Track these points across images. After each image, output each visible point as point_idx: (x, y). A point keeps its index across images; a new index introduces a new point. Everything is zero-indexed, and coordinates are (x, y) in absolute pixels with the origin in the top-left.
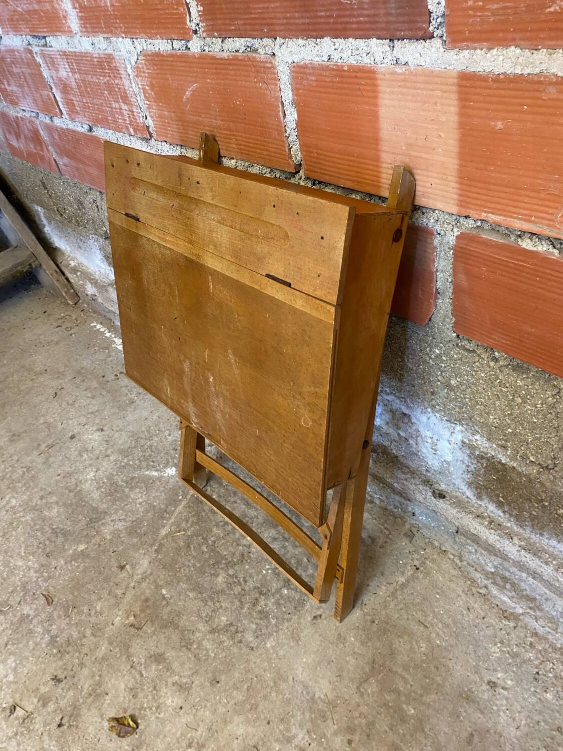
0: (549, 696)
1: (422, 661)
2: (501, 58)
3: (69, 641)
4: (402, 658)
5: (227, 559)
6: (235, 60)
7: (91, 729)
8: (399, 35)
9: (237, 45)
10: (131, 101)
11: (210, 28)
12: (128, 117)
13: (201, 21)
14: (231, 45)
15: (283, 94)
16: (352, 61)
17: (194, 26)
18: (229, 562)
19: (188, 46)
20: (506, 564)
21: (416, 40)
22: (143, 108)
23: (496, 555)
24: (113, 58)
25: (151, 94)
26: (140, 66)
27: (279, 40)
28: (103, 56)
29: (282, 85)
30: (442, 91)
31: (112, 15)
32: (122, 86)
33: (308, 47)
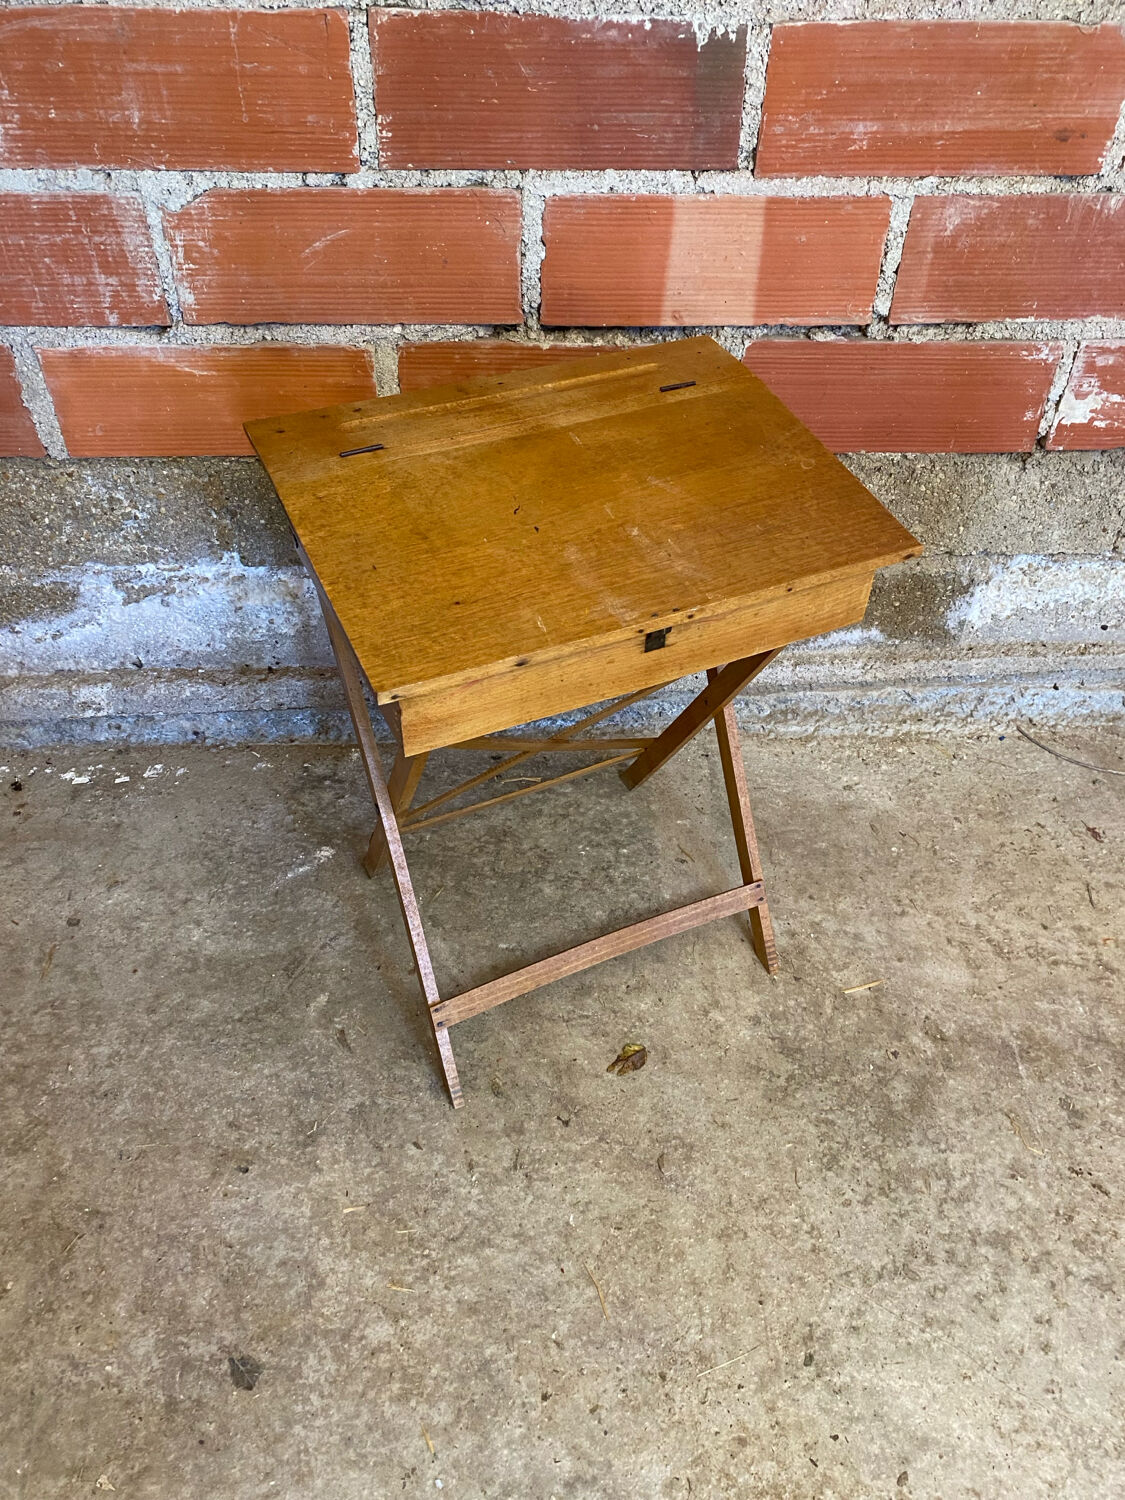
0: (884, 767)
1: (790, 811)
2: (810, 184)
4: (774, 821)
5: (530, 872)
6: (446, 196)
7: (601, 1094)
8: (704, 167)
9: (453, 178)
10: (134, 269)
11: (400, 158)
12: (110, 296)
13: (382, 150)
14: (439, 179)
15: (526, 232)
16: (643, 192)
17: (365, 156)
18: (536, 872)
19: (344, 181)
20: (782, 695)
21: (723, 171)
22: (170, 277)
23: (770, 693)
24: (105, 202)
25: (211, 253)
26: (193, 212)
27: (532, 172)
28: (70, 200)
29: (527, 222)
30: (748, 214)
31: (138, 136)
32: (117, 245)
33: (580, 179)
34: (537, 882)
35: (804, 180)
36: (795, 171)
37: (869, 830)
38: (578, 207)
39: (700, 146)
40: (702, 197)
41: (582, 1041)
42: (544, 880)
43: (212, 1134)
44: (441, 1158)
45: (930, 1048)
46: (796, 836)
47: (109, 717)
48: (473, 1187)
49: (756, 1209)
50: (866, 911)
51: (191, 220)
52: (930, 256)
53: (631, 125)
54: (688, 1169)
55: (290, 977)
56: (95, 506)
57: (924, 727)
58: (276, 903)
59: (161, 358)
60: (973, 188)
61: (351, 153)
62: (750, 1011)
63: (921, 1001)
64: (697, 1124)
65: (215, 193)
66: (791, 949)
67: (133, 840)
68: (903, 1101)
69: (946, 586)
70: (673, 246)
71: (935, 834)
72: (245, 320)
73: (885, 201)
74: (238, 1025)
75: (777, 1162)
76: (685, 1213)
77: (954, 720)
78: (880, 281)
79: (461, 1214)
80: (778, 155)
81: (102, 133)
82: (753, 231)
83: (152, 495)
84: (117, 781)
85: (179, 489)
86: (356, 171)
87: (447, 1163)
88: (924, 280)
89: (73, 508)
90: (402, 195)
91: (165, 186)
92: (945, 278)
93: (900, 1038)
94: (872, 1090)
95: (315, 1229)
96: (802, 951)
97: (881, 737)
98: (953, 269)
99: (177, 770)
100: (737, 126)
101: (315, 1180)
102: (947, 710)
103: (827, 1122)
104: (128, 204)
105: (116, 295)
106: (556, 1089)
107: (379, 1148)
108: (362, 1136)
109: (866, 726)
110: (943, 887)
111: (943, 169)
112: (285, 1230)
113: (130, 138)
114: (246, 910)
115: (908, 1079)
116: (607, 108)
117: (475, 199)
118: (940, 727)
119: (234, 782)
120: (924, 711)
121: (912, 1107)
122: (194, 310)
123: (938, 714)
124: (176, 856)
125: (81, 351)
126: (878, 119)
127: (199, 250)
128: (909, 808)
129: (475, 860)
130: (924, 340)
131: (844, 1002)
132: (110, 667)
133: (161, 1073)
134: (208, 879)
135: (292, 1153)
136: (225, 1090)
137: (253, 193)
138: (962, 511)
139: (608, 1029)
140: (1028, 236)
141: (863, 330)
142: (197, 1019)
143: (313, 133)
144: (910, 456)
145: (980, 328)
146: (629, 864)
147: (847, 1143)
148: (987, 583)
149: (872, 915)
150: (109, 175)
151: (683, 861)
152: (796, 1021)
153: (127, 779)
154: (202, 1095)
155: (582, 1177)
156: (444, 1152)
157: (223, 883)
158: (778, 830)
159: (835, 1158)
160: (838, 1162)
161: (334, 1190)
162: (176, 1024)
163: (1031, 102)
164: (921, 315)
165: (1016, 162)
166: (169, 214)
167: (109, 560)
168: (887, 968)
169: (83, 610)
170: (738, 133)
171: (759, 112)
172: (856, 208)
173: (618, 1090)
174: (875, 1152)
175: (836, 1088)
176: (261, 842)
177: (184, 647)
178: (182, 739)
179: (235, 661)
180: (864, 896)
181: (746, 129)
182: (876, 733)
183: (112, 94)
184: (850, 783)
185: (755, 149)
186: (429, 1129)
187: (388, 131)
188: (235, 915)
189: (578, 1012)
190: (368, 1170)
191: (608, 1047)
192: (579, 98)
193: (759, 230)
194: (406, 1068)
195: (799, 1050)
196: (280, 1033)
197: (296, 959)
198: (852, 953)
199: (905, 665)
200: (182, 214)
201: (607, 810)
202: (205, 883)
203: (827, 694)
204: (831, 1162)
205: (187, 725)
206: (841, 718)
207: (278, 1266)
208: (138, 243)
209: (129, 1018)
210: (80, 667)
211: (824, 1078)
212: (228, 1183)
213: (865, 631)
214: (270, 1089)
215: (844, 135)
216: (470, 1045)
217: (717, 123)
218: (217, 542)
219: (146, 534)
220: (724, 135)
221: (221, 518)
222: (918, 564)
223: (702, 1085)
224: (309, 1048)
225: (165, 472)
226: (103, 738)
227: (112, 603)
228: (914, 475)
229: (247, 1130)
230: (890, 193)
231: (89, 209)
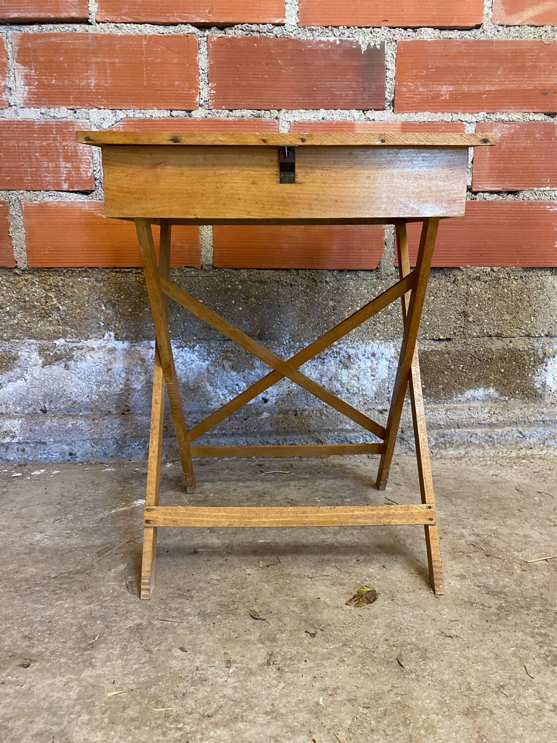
0: (515, 468)
1: (459, 484)
2: (422, 116)
3: (223, 605)
6: (241, 122)
8: (369, 108)
9: (245, 113)
10: (81, 159)
11: (219, 103)
12: (66, 174)
13: (211, 99)
14: (238, 113)
16: (339, 119)
17: (202, 102)
19: (191, 114)
20: (441, 431)
21: (377, 110)
22: (97, 163)
23: (433, 429)
24: (72, 125)
26: (114, 129)
27: (284, 110)
28: (54, 123)
31: (93, 92)
32: (74, 146)
33: (308, 114)
35: (419, 113)
36: (415, 110)
37: (516, 491)
38: (307, 127)
39: (366, 98)
40: (369, 122)
41: (324, 588)
43: (7, 643)
44: (202, 657)
47: (19, 443)
48: (229, 677)
49: (496, 693)
50: (528, 525)
52: (488, 153)
53: (332, 88)
54: (425, 665)
55: (99, 557)
56: (37, 301)
57: (535, 452)
58: (100, 523)
59: (87, 208)
60: (504, 117)
61: (195, 101)
62: (456, 572)
64: (427, 635)
65: (127, 120)
66: (478, 541)
67: (13, 498)
73: (461, 124)
74: (53, 580)
75: (505, 660)
76: (429, 696)
77: (552, 449)
79: (217, 697)
80: (405, 102)
81: (76, 91)
83: (70, 294)
84: (14, 475)
85: (86, 290)
86: (197, 109)
87: (208, 661)
88: (488, 166)
89: (25, 302)
90: (219, 121)
91: (102, 116)
92: (498, 165)
95: (77, 708)
96: (487, 543)
97: (509, 456)
98: (501, 160)
99: (54, 471)
100: (384, 88)
101: (88, 673)
102: (546, 443)
103: (541, 635)
104: (83, 126)
105: (69, 173)
106: (304, 615)
107: (150, 651)
108: (136, 644)
109: (497, 451)
111: (488, 109)
112: (49, 709)
113: (89, 94)
114: (78, 526)
116: (320, 80)
117: (255, 123)
119: (88, 476)
120: (532, 444)
123: (541, 446)
124: (39, 504)
125: (46, 203)
126: (452, 85)
130: (493, 200)
131: (528, 567)
132: (26, 412)
135: (73, 655)
137: (144, 121)
138: (531, 306)
140: (537, 143)
142: (22, 578)
143: (178, 90)
144: (495, 269)
145: (521, 195)
148: (554, 357)
149: (533, 526)
150: (76, 111)
152: (494, 577)
153: (20, 475)
155: (330, 670)
156: (206, 654)
157: (67, 514)
158: (454, 492)
161: (103, 680)
163: (526, 76)
164: (488, 186)
165: (524, 105)
167: (39, 336)
169: (18, 370)
170: (384, 91)
171: (394, 81)
172: (447, 128)
173: (356, 615)
175: (541, 614)
177: (73, 397)
178: (61, 459)
179: (102, 409)
180: (523, 518)
181: (388, 90)
183: (83, 72)
184: (495, 473)
185: (393, 101)
186: (195, 639)
187: (214, 90)
188: (69, 528)
189: (320, 573)
190: (137, 666)
192: (306, 75)
194: (180, 603)
195: (502, 593)
196: (85, 584)
197: (107, 548)
198: (525, 543)
199: (514, 411)
201: (334, 484)
202: (54, 515)
203: (469, 430)
206: (481, 446)
207: (33, 736)
211: (529, 608)
212: (9, 675)
213: (486, 390)
214: (65, 616)
215: (436, 92)
216: (234, 591)
217: (374, 87)
218: (103, 324)
219: (63, 319)
220: (378, 92)
221: (107, 308)
222: (511, 342)
223: (427, 612)
224: (104, 592)
225: (79, 280)
226: (12, 458)
227: (36, 365)
228: (500, 282)
229: (38, 640)
230: (463, 120)
231: (63, 128)
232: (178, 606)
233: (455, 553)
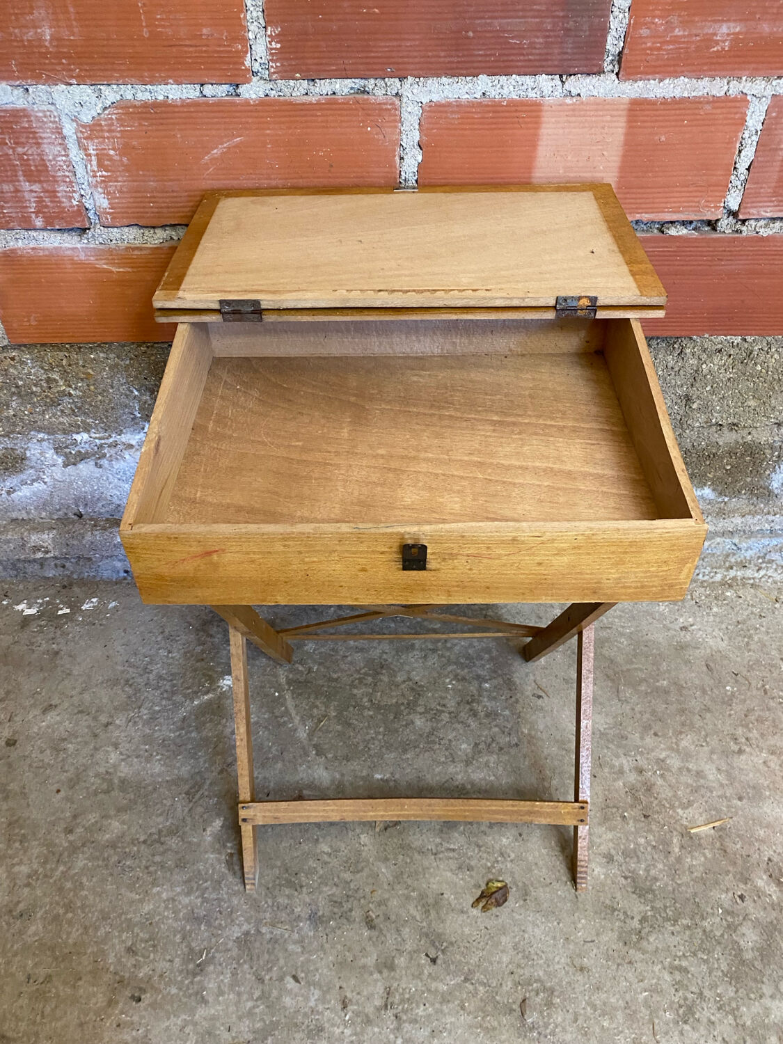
0: (715, 609)
1: (634, 650)
2: (672, 86)
3: (336, 902)
5: (403, 704)
6: (331, 104)
7: (467, 931)
8: (572, 71)
9: (338, 86)
10: (54, 177)
11: (288, 69)
12: (34, 202)
13: (272, 60)
14: (324, 87)
15: (404, 137)
16: (514, 96)
17: (256, 67)
18: (408, 704)
19: (238, 91)
21: (589, 74)
22: (86, 184)
24: (25, 116)
25: (121, 160)
26: (103, 123)
27: (410, 79)
29: (405, 127)
30: (611, 116)
31: (51, 52)
32: (39, 155)
33: (455, 85)
34: (409, 714)
35: (667, 81)
36: (658, 73)
37: (705, 668)
38: (452, 112)
39: (569, 51)
40: (568, 101)
41: (449, 874)
42: (415, 712)
43: (111, 959)
44: (317, 994)
45: (775, 891)
46: (640, 674)
47: (55, 558)
48: (346, 1027)
50: (706, 748)
51: (102, 131)
53: (505, 31)
54: (549, 1016)
55: (190, 801)
56: (35, 385)
57: (748, 573)
58: (183, 729)
59: (82, 257)
61: (244, 65)
62: (603, 849)
63: (762, 841)
64: (557, 967)
65: (122, 105)
66: (639, 785)
67: (68, 666)
68: (752, 949)
69: (773, 453)
70: (540, 148)
71: (765, 674)
72: (155, 222)
73: (741, 102)
74: (143, 847)
75: (635, 1012)
77: (774, 567)
78: (733, 177)
80: (644, 57)
81: (18, 50)
82: (616, 132)
83: (82, 376)
84: (60, 612)
85: (105, 370)
86: (248, 81)
87: (323, 1000)
88: (775, 176)
89: (17, 387)
90: (290, 103)
91: (77, 99)
93: (746, 880)
94: (722, 935)
96: (649, 788)
97: (711, 581)
99: (109, 603)
100: (605, 30)
101: (201, 1012)
102: (768, 557)
103: (681, 969)
104: (45, 116)
105: (40, 201)
106: (425, 924)
108: (246, 966)
110: (775, 726)
113: (43, 55)
114: (156, 735)
115: (757, 924)
116: (482, 14)
117: (358, 106)
118: (762, 573)
119: (156, 616)
120: (748, 558)
121: (761, 955)
122: (108, 213)
123: (760, 561)
124: (103, 682)
125: (13, 251)
126: (740, 20)
127: (111, 159)
128: (739, 648)
129: (355, 691)
130: (771, 233)
131: (691, 842)
132: (56, 517)
133: (72, 894)
134: (128, 705)
135: (182, 982)
136: (126, 914)
137: (156, 105)
139: (473, 863)
141: (712, 225)
142: (107, 841)
143: (208, 46)
144: (749, 339)
146: (491, 698)
147: (701, 993)
149: (712, 752)
150: (27, 90)
151: (539, 697)
152: (646, 860)
153: (68, 611)
154: (105, 917)
155: (450, 1019)
156: (321, 988)
157: (140, 708)
158: (625, 669)
159: (690, 1010)
160: (693, 1014)
161: (218, 1025)
162: (88, 844)
164: (768, 210)
166: (83, 126)
167: (50, 430)
168: (728, 807)
169: (31, 471)
170: (605, 37)
171: (627, 15)
172: (714, 107)
173: (482, 927)
174: (729, 1005)
175: (688, 933)
176: (173, 671)
177: (115, 500)
178: (115, 576)
180: (703, 733)
181: (613, 33)
182: (706, 578)
183: (25, 14)
184: (685, 624)
185: (620, 53)
186: (308, 961)
187: (277, 42)
188: (147, 739)
189: (445, 845)
191: (473, 882)
192: (454, 6)
193: (621, 131)
194: (288, 897)
195: (651, 891)
196: (179, 856)
197: (196, 783)
198: (695, 790)
199: (733, 520)
200: (93, 125)
201: (471, 645)
202: (124, 708)
204: (687, 1014)
205: (119, 564)
208: (56, 153)
209: (48, 837)
210: (31, 517)
211: (676, 921)
212: (122, 1013)
213: (699, 490)
214: (166, 914)
215: (708, 36)
216: (347, 876)
217: (586, 27)
218: (139, 415)
219: (79, 408)
220: (592, 39)
221: (142, 394)
222: (750, 433)
223: (561, 925)
224: (203, 873)
225: (92, 356)
226: (51, 575)
227: (54, 465)
228: (752, 356)
229: (143, 956)
230: (748, 92)
231: (11, 122)
232: (286, 901)
233: (609, 810)
